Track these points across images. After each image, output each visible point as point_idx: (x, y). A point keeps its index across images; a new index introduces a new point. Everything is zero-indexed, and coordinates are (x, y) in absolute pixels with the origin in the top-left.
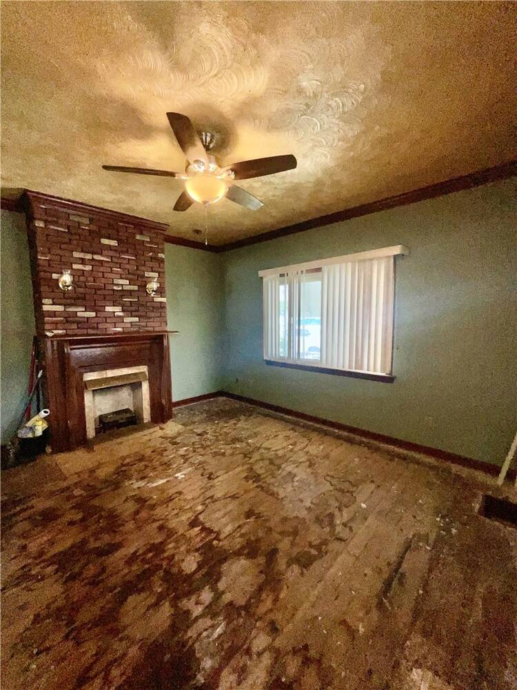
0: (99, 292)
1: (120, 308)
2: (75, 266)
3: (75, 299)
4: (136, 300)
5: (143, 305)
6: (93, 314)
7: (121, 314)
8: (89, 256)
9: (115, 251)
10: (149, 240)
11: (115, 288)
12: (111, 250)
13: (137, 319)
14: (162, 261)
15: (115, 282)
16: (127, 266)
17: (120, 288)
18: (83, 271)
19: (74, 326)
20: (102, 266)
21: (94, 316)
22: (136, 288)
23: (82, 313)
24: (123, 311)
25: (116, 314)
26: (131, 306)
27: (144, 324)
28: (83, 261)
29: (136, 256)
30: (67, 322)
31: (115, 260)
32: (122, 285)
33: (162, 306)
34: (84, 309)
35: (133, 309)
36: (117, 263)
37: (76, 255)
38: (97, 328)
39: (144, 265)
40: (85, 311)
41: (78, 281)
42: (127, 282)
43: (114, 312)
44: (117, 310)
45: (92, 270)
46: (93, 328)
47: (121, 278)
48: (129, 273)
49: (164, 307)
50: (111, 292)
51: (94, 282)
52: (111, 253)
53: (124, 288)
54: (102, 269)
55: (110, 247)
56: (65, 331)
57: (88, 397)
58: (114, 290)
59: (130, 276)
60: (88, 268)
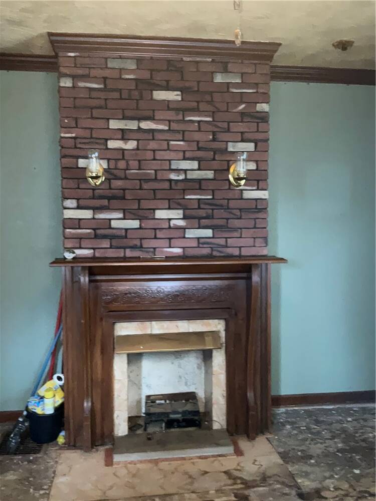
0: (145, 186)
1: (181, 212)
2: (112, 144)
3: (109, 198)
4: (210, 197)
5: (221, 207)
6: (135, 224)
7: (182, 223)
8: (133, 125)
9: (177, 110)
10: (239, 81)
11: (173, 176)
12: (169, 109)
13: (209, 233)
14: (263, 118)
15: (173, 167)
16: (197, 136)
17: (182, 177)
18: (123, 150)
19: (106, 244)
20: (153, 139)
21: (138, 226)
22: (210, 174)
23: (119, 222)
24: (185, 218)
25: (173, 223)
26: (199, 208)
27: (222, 242)
28: (124, 135)
29: (213, 114)
30: (96, 236)
31: (174, 126)
32: (185, 171)
33: (259, 208)
34: (121, 216)
35: (202, 213)
36: (178, 131)
37: (114, 124)
38: (141, 247)
39: (228, 130)
40: (124, 219)
41: (116, 169)
42: (195, 165)
43: (170, 219)
44: (175, 216)
45: (138, 149)
46: (133, 247)
47: (185, 159)
48: (199, 149)
49: (264, 210)
50: (166, 185)
51: (139, 169)
52: (171, 115)
53: (188, 177)
54: (153, 145)
55: (167, 105)
56: (92, 251)
57: (120, 365)
58: (170, 181)
59: (200, 154)
60: (131, 145)
